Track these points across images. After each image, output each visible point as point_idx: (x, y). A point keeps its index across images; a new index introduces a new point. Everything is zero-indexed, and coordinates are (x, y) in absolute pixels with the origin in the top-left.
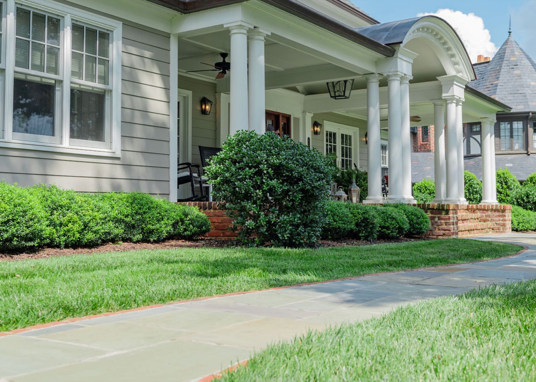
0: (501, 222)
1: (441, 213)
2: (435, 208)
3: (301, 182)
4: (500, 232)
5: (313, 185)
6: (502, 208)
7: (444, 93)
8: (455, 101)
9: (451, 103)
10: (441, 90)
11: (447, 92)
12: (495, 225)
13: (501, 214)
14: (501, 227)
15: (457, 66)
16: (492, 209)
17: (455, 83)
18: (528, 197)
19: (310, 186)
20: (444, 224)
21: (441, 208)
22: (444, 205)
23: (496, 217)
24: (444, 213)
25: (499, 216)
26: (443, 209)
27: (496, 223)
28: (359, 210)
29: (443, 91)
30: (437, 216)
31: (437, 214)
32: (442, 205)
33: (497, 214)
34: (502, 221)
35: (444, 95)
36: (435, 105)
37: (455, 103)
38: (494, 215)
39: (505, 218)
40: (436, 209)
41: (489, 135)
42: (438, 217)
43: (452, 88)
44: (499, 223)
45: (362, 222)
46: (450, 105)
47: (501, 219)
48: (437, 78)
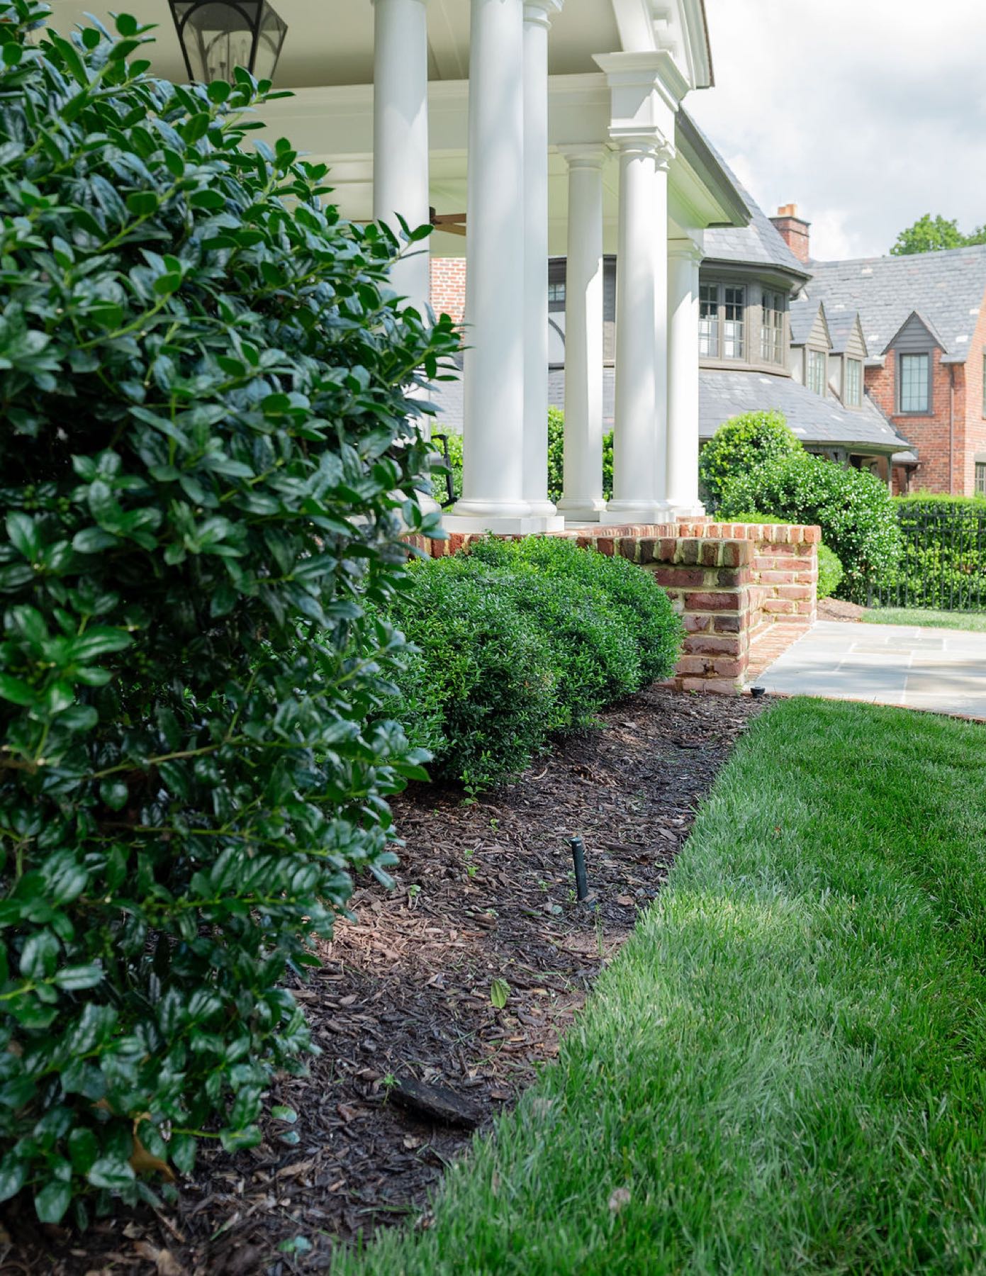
0: (795, 586)
1: (697, 581)
2: (676, 558)
3: (110, 460)
4: (789, 620)
5: (261, 506)
6: (801, 540)
7: (617, 117)
8: (653, 151)
9: (642, 156)
10: (609, 106)
11: (631, 115)
12: (774, 595)
13: (796, 558)
14: (794, 603)
15: (661, 24)
16: (766, 540)
17: (658, 81)
18: (790, 492)
19: (230, 512)
20: (711, 627)
21: (699, 561)
22: (716, 545)
23: (776, 568)
24: (710, 580)
25: (789, 565)
26: (710, 564)
27: (777, 590)
28: (458, 624)
29: (614, 109)
30: (679, 591)
31: (682, 587)
32: (706, 548)
33: (781, 557)
34: (797, 581)
35: (616, 123)
36: (572, 163)
37: (652, 156)
38: (770, 562)
39: (807, 572)
40: (681, 562)
41: (689, 295)
42: (687, 599)
43: (647, 98)
44: (789, 590)
45: (478, 696)
46: (637, 161)
47: (795, 574)
48: (599, 59)
